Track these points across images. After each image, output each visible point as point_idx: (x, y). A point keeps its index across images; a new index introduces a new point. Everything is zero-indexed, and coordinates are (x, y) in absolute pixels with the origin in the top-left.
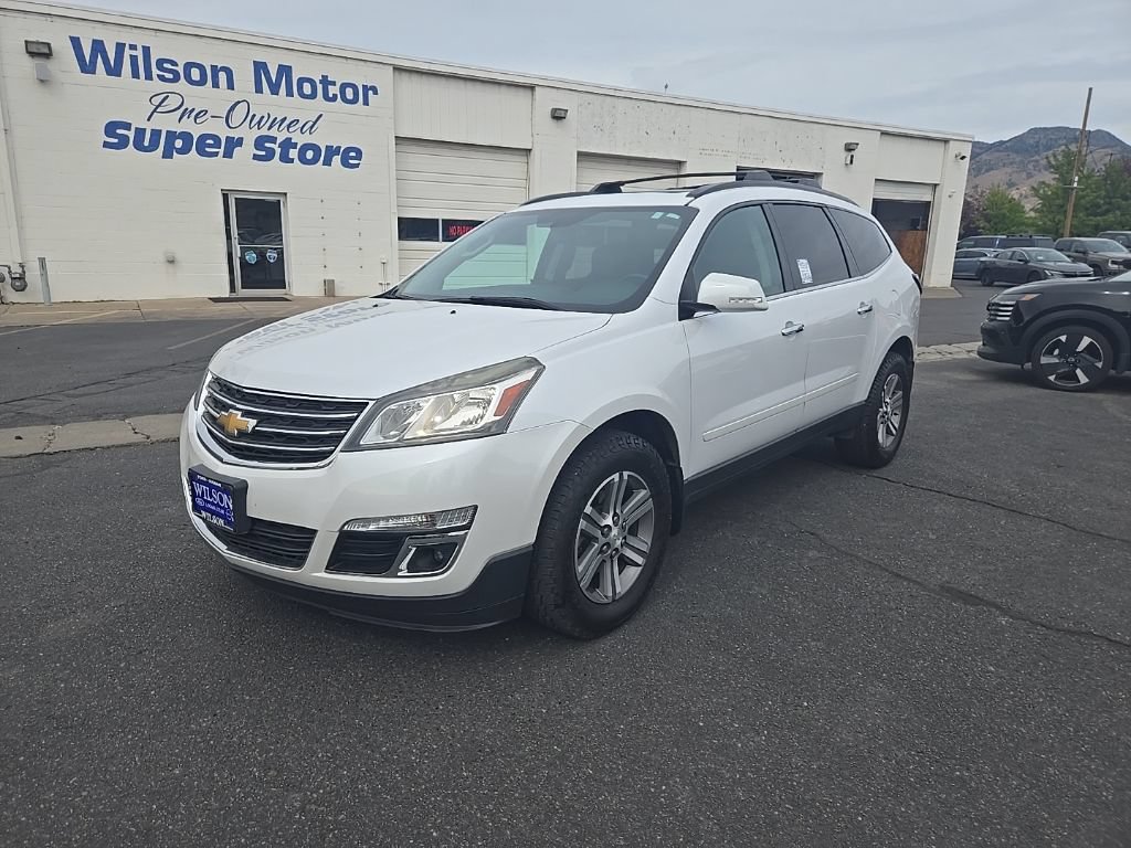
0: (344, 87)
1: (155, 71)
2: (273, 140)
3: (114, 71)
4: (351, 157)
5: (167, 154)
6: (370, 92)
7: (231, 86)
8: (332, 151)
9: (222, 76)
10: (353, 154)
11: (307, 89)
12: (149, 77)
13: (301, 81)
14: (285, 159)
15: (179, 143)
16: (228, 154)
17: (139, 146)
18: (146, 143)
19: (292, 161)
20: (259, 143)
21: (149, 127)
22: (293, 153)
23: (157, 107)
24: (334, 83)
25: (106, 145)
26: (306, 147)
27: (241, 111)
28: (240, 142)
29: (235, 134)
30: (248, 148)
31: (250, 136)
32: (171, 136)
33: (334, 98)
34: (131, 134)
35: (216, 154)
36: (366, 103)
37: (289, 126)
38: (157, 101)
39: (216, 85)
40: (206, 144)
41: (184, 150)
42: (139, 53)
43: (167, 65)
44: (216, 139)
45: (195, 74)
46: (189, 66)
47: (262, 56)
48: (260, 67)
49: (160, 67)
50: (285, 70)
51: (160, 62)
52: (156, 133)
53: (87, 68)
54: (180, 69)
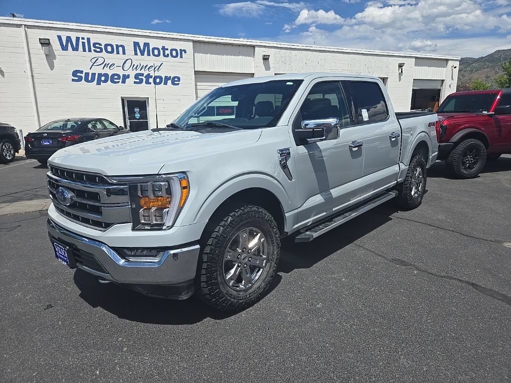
0: (172, 50)
1: (93, 48)
2: (142, 75)
3: (75, 49)
4: (175, 81)
5: (98, 83)
6: (183, 52)
7: (124, 53)
8: (167, 78)
9: (120, 49)
10: (176, 79)
11: (156, 52)
12: (90, 51)
13: (154, 49)
14: (148, 82)
15: (103, 78)
16: (124, 82)
17: (87, 80)
18: (90, 79)
19: (150, 83)
20: (137, 76)
21: (91, 72)
22: (151, 80)
23: (94, 63)
24: (167, 49)
25: (73, 80)
26: (156, 78)
27: (128, 63)
28: (128, 76)
29: (126, 73)
30: (132, 79)
31: (133, 74)
32: (100, 75)
33: (168, 56)
34: (83, 75)
35: (118, 82)
36: (181, 57)
37: (149, 69)
38: (94, 61)
39: (118, 53)
40: (114, 79)
41: (106, 81)
42: (85, 41)
43: (97, 46)
44: (118, 76)
45: (109, 49)
46: (106, 45)
47: (137, 40)
48: (136, 44)
49: (94, 46)
50: (147, 45)
51: (94, 44)
52: (94, 75)
53: (65, 48)
54: (103, 47)
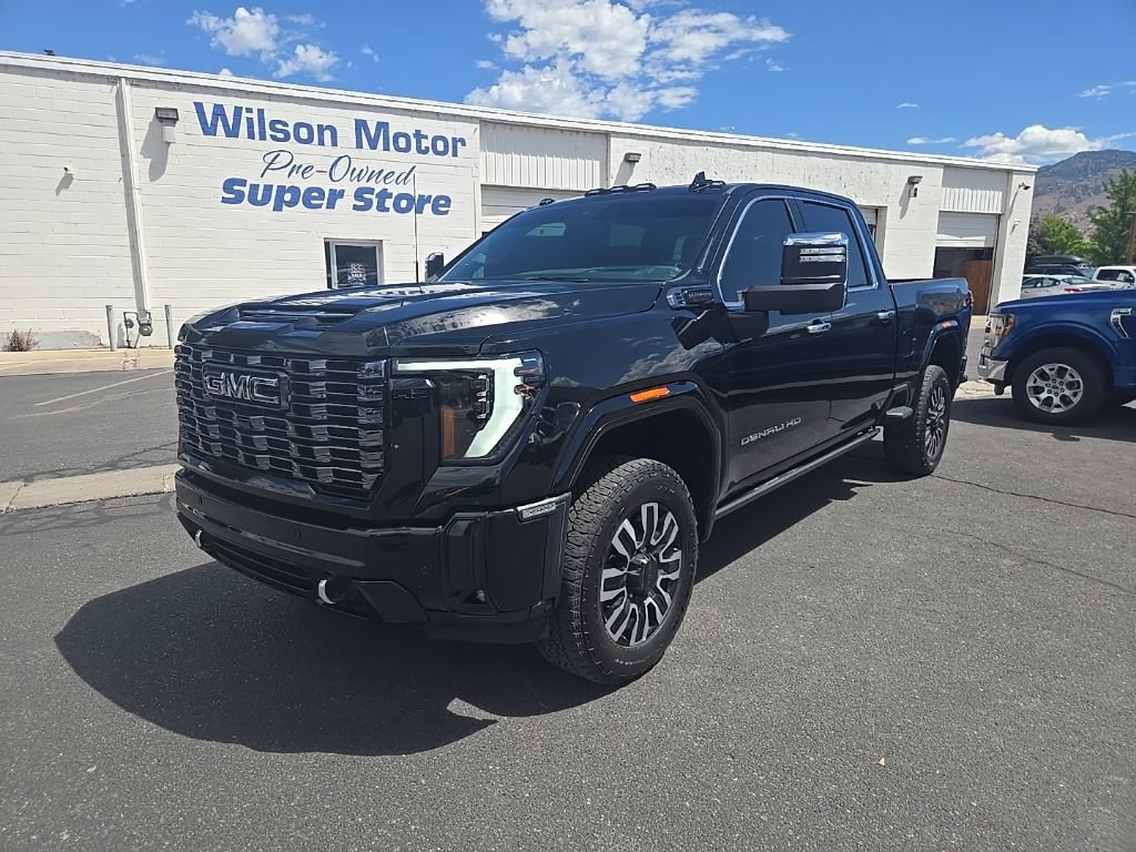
0: (435, 139)
1: (269, 132)
2: (371, 191)
3: (232, 132)
4: (441, 204)
5: (277, 208)
6: (459, 144)
7: (334, 143)
8: (424, 200)
9: (327, 134)
10: (442, 202)
11: (402, 142)
12: (263, 137)
13: (397, 136)
14: (382, 208)
15: (288, 197)
16: (331, 205)
17: (253, 200)
18: (259, 198)
19: (388, 210)
20: (359, 194)
21: (262, 183)
22: (389, 203)
23: (270, 164)
24: (426, 137)
25: (225, 200)
26: (400, 197)
27: (343, 165)
28: (341, 194)
29: (337, 187)
30: (349, 200)
31: (350, 188)
32: (282, 190)
33: (426, 151)
34: (246, 190)
35: (320, 206)
36: (455, 154)
37: (385, 178)
38: (269, 158)
39: (321, 143)
40: (311, 198)
41: (292, 203)
42: (255, 116)
43: (279, 126)
44: (321, 192)
45: (304, 133)
46: (298, 126)
47: (362, 115)
48: (361, 125)
49: (273, 128)
50: (383, 126)
51: (273, 123)
52: (268, 188)
53: (209, 130)
54: (290, 129)
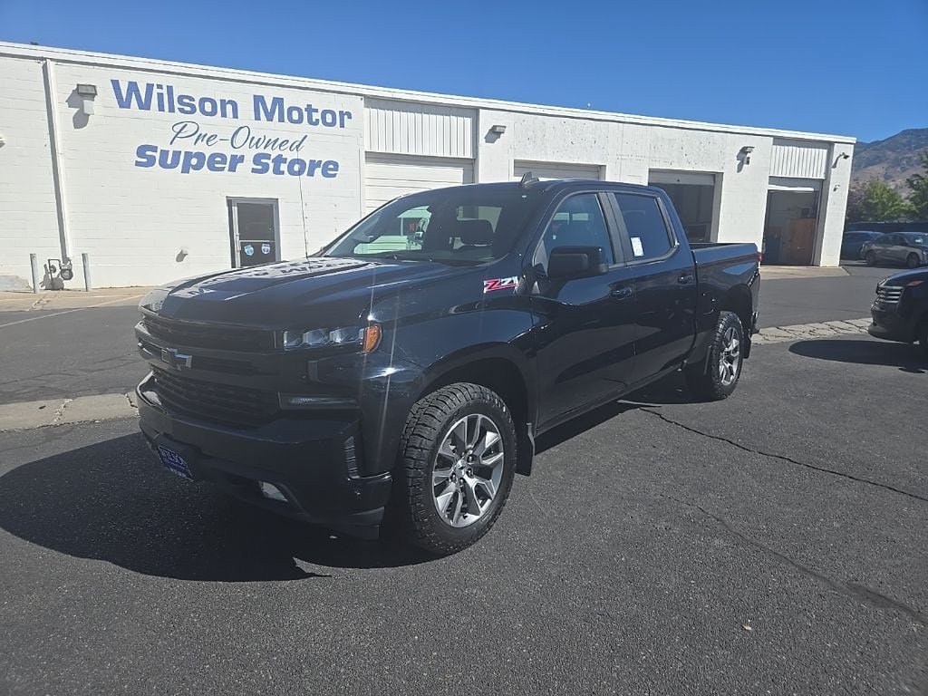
0: (325, 112)
1: (177, 105)
2: (268, 156)
3: (145, 106)
4: (330, 169)
5: (185, 170)
6: (346, 117)
7: (235, 116)
8: (314, 164)
9: (229, 108)
10: (331, 166)
11: (295, 115)
12: (172, 110)
13: (291, 110)
14: (277, 171)
15: (194, 161)
16: (232, 169)
17: (163, 164)
18: (169, 162)
19: (283, 173)
20: (257, 159)
21: (171, 149)
22: (284, 167)
23: (178, 133)
24: (316, 111)
25: (138, 164)
26: (294, 162)
27: (243, 134)
28: (242, 159)
29: (238, 153)
30: (248, 164)
31: (250, 154)
32: (189, 155)
33: (317, 123)
34: (157, 155)
35: (223, 169)
36: (342, 125)
37: (280, 145)
38: (177, 128)
39: (224, 115)
40: (215, 162)
41: (198, 167)
42: (164, 91)
43: (186, 101)
44: (223, 157)
45: (208, 107)
46: (203, 101)
47: (260, 91)
48: (259, 100)
49: (180, 101)
50: (278, 101)
51: (181, 98)
52: (176, 154)
53: (124, 104)
54: (196, 103)
